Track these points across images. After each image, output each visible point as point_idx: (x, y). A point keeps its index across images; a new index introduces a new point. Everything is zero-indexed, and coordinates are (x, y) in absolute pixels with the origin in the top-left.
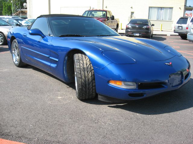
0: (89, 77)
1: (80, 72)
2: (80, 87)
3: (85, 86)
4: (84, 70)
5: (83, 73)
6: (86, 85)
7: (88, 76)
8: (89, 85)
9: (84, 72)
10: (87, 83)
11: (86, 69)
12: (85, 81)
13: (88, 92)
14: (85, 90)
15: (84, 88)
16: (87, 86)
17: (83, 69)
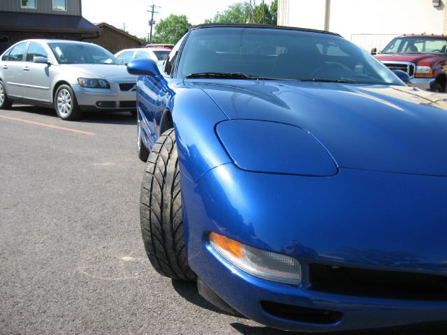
0: (176, 207)
1: (149, 187)
2: (148, 238)
3: (160, 237)
4: (164, 182)
5: (157, 189)
6: (163, 233)
7: (172, 205)
8: (174, 234)
9: (162, 189)
10: (167, 227)
11: (172, 178)
12: (161, 221)
13: (173, 259)
14: (163, 250)
15: (157, 243)
16: (169, 237)
17: (161, 178)
